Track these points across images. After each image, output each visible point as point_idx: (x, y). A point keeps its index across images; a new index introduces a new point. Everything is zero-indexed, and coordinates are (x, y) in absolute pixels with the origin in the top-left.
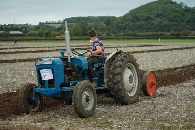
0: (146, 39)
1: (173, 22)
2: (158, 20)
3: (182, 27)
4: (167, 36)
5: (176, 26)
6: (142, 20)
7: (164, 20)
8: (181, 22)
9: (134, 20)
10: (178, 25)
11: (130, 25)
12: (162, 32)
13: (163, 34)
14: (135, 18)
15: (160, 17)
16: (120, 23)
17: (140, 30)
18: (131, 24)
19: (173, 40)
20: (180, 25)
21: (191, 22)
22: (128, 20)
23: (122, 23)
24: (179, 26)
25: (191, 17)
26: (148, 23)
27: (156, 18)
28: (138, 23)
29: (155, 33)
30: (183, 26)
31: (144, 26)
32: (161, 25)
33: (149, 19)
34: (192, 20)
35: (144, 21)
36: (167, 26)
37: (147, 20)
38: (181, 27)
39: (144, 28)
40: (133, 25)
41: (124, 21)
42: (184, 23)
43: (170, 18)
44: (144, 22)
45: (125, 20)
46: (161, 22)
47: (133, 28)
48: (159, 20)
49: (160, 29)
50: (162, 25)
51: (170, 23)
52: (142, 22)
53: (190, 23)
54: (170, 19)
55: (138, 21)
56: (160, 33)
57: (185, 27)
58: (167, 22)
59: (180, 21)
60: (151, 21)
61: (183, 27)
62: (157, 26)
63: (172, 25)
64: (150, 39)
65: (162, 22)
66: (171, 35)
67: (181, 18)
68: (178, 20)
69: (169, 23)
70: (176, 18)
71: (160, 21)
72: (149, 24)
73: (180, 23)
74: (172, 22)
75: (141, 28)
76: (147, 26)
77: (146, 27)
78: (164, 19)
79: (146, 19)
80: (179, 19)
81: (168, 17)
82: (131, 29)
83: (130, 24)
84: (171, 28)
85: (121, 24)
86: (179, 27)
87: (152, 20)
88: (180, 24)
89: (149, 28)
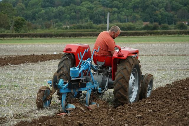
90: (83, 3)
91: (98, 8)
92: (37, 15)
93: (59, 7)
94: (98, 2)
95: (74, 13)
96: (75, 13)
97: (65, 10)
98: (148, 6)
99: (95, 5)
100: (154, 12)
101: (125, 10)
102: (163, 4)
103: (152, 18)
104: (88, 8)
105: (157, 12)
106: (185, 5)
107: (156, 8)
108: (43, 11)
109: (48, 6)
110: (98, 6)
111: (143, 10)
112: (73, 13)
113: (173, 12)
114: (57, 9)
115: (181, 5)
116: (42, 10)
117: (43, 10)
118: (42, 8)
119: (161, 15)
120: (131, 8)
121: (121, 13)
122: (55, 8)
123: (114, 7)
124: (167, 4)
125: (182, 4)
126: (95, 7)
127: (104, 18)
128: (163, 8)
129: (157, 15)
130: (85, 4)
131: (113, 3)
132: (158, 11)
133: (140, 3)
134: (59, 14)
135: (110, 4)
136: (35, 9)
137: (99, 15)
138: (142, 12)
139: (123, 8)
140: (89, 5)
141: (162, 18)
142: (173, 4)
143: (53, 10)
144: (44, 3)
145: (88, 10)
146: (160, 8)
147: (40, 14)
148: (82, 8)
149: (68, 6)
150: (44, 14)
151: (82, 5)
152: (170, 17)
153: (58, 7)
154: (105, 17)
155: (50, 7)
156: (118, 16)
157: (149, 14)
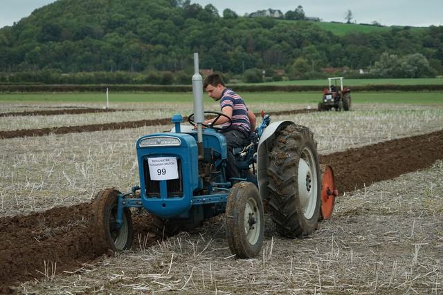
0: (77, 92)
1: (155, 43)
2: (113, 40)
3: (177, 58)
4: (136, 82)
5: (161, 55)
6: (68, 38)
7: (129, 37)
8: (176, 46)
9: (45, 38)
10: (166, 53)
11: (32, 51)
12: (123, 73)
13: (124, 78)
14: (48, 31)
15: (118, 29)
16: (4, 44)
17: (63, 66)
18: (38, 48)
19: (152, 95)
20: (173, 53)
21: (201, 46)
22: (26, 36)
23: (11, 46)
24: (171, 54)
25: (201, 32)
26: (85, 47)
27: (105, 33)
28: (58, 46)
29: (103, 75)
30: (179, 55)
31: (74, 55)
32: (119, 53)
33: (86, 35)
34: (203, 40)
35: (74, 40)
36: (137, 55)
37: (82, 38)
38: (175, 60)
39: (74, 61)
40: (43, 51)
41: (17, 39)
42: (182, 48)
43: (144, 33)
44: (73, 44)
45: (20, 36)
46: (120, 45)
47: (41, 59)
48: (113, 37)
49: (117, 62)
50: (124, 51)
51: (145, 47)
52: (69, 42)
53: (199, 47)
54: (144, 35)
55: (57, 41)
56: (118, 75)
57: (184, 58)
58: (137, 45)
59: (171, 42)
60: (92, 40)
61: (179, 59)
62: (109, 55)
63: (150, 51)
64: (86, 92)
65: (123, 43)
66: (147, 81)
67: (174, 35)
68: (168, 40)
69: (142, 48)
70: (161, 34)
71: (117, 41)
72: (87, 48)
73: (171, 46)
74: (148, 45)
75: (64, 58)
76: (81, 53)
77: (79, 57)
78: (127, 34)
79: (78, 34)
80: (170, 36)
81: (139, 30)
82: (36, 63)
83: (33, 47)
84: (148, 60)
85: (8, 49)
86: (170, 60)
87: (95, 38)
88: (170, 50)
89: (87, 60)
90: (108, 35)
91: (131, 44)
92: (27, 54)
93: (66, 41)
94: (134, 34)
95: (89, 51)
96: (90, 53)
97: (76, 46)
98: (214, 43)
99: (128, 40)
100: (223, 53)
101: (178, 49)
102: (241, 40)
103: (219, 63)
104: (114, 44)
105: (229, 52)
106: (280, 41)
107: (229, 46)
108: (37, 47)
109: (48, 40)
110: (132, 41)
111: (207, 49)
112: (86, 53)
113: (256, 54)
114: (62, 45)
115: (271, 42)
116: (35, 46)
117: (39, 46)
118: (37, 44)
119: (234, 57)
120: (187, 46)
121: (170, 53)
122: (59, 43)
123: (160, 43)
124: (247, 40)
125: (274, 40)
126: (127, 42)
127: (140, 62)
128: (240, 46)
129: (228, 59)
130: (111, 37)
131: (158, 36)
132: (231, 50)
133: (203, 37)
134: (66, 54)
135: (153, 39)
136: (25, 45)
137: (131, 57)
138: (204, 52)
139: (173, 45)
140: (117, 39)
141: (235, 63)
142: (259, 40)
143: (55, 46)
144: (43, 35)
145: (114, 47)
146: (236, 46)
147: (32, 53)
148: (104, 43)
149: (81, 41)
150: (39, 54)
151: (107, 38)
152: (251, 61)
153: (64, 43)
154: (141, 59)
155: (51, 42)
156: (163, 59)
157: (215, 56)
